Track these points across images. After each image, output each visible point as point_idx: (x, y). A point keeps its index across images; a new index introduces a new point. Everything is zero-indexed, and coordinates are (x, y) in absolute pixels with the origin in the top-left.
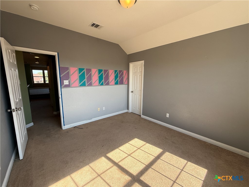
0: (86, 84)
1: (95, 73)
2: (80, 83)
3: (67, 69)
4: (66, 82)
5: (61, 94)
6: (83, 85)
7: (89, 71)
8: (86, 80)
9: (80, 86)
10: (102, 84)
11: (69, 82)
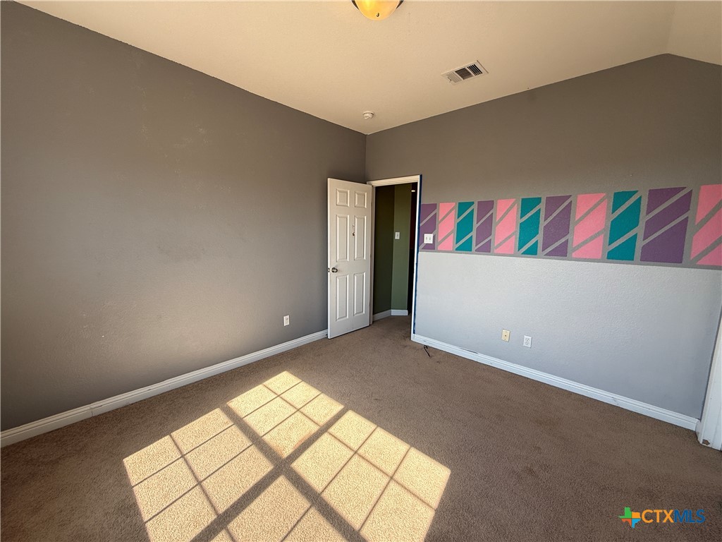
0: (474, 247)
1: (506, 213)
2: (457, 243)
3: (434, 207)
4: (428, 238)
5: (417, 264)
6: (465, 248)
7: (486, 207)
8: (473, 234)
9: (457, 249)
10: (532, 252)
11: (434, 237)
